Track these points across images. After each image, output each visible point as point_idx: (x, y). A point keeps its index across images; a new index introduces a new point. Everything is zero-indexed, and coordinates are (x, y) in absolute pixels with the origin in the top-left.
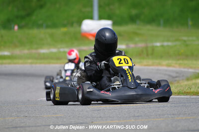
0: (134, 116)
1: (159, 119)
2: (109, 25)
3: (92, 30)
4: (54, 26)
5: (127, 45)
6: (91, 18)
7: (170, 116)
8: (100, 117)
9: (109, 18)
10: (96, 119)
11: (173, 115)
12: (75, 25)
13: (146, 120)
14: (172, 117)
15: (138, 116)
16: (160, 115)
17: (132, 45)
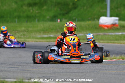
2: (116, 20)
4: (83, 20)
6: (106, 16)
9: (117, 16)
12: (96, 20)
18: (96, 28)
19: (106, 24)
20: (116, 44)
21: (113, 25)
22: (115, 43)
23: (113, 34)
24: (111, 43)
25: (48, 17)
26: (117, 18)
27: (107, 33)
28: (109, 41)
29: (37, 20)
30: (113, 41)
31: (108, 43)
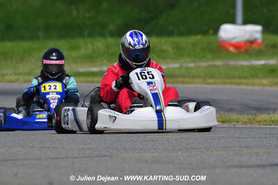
2: (257, 32)
3: (234, 38)
12: (211, 31)
18: (210, 51)
19: (234, 41)
20: (243, 87)
21: (252, 42)
22: (241, 84)
23: (245, 63)
24: (231, 83)
25: (111, 27)
27: (231, 63)
28: (228, 81)
29: (86, 33)
30: (237, 80)
31: (225, 83)
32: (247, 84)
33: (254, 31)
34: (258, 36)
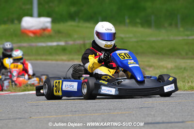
0: (72, 111)
1: (96, 114)
2: (48, 22)
3: (32, 27)
5: (66, 42)
6: (31, 15)
7: (106, 111)
8: (38, 112)
9: (48, 16)
10: (34, 114)
11: (110, 110)
12: (16, 22)
13: (83, 115)
14: (108, 112)
15: (76, 111)
16: (96, 110)
17: (71, 42)
19: (33, 29)
20: (50, 62)
21: (44, 29)
24: (41, 59)
26: (49, 19)
27: (34, 44)
28: (39, 57)
30: (44, 57)
32: (52, 60)
33: (45, 22)
34: (49, 25)
